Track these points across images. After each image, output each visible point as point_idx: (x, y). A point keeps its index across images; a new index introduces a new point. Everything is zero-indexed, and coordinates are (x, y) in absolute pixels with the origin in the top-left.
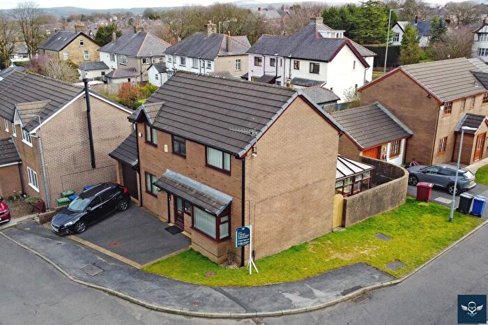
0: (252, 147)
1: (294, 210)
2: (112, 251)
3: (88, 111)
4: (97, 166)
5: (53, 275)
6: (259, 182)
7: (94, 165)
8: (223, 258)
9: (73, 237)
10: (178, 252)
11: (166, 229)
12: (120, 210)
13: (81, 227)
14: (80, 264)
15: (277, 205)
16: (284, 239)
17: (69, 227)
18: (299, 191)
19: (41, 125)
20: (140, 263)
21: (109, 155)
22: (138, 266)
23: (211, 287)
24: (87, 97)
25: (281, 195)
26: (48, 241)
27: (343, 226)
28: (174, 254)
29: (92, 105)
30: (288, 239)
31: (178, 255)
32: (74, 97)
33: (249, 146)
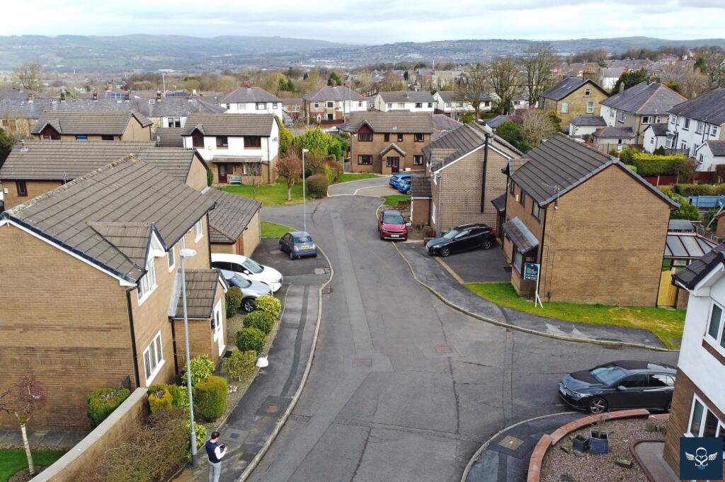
0: (555, 200)
1: (601, 269)
2: (455, 271)
3: (485, 162)
4: (485, 211)
5: (407, 273)
6: (561, 232)
7: (482, 210)
8: (524, 293)
9: (437, 258)
10: (498, 282)
11: (505, 268)
12: (482, 248)
13: (446, 252)
14: (428, 273)
15: (581, 258)
16: (587, 293)
17: (437, 249)
18: (610, 253)
19: (444, 168)
20: (465, 281)
21: (492, 201)
22: (461, 282)
23: (497, 305)
24: (486, 149)
25: (585, 250)
26: (420, 257)
27: (675, 307)
28: (494, 282)
29: (488, 157)
30: (593, 295)
31: (496, 284)
32: (476, 148)
33: (552, 199)
